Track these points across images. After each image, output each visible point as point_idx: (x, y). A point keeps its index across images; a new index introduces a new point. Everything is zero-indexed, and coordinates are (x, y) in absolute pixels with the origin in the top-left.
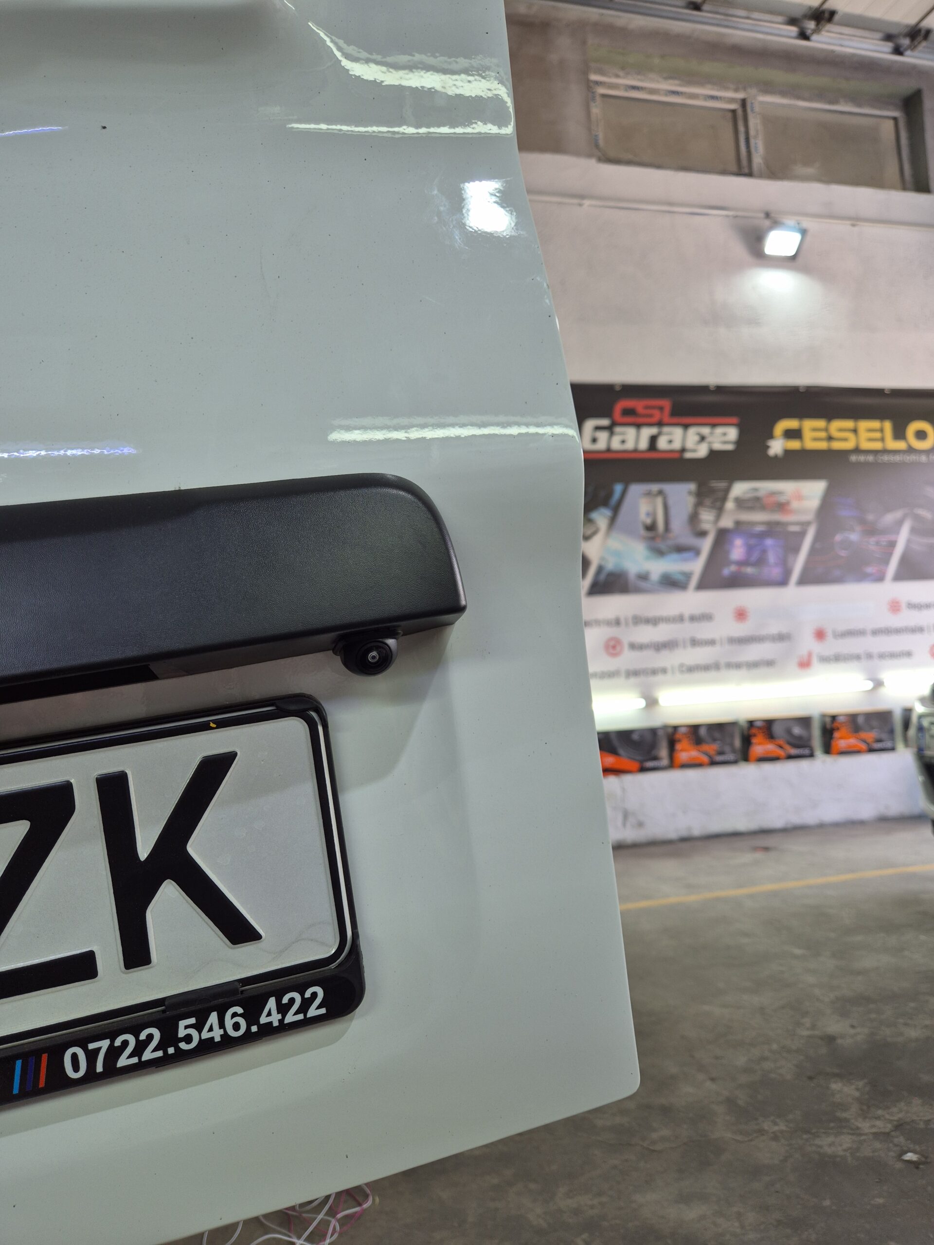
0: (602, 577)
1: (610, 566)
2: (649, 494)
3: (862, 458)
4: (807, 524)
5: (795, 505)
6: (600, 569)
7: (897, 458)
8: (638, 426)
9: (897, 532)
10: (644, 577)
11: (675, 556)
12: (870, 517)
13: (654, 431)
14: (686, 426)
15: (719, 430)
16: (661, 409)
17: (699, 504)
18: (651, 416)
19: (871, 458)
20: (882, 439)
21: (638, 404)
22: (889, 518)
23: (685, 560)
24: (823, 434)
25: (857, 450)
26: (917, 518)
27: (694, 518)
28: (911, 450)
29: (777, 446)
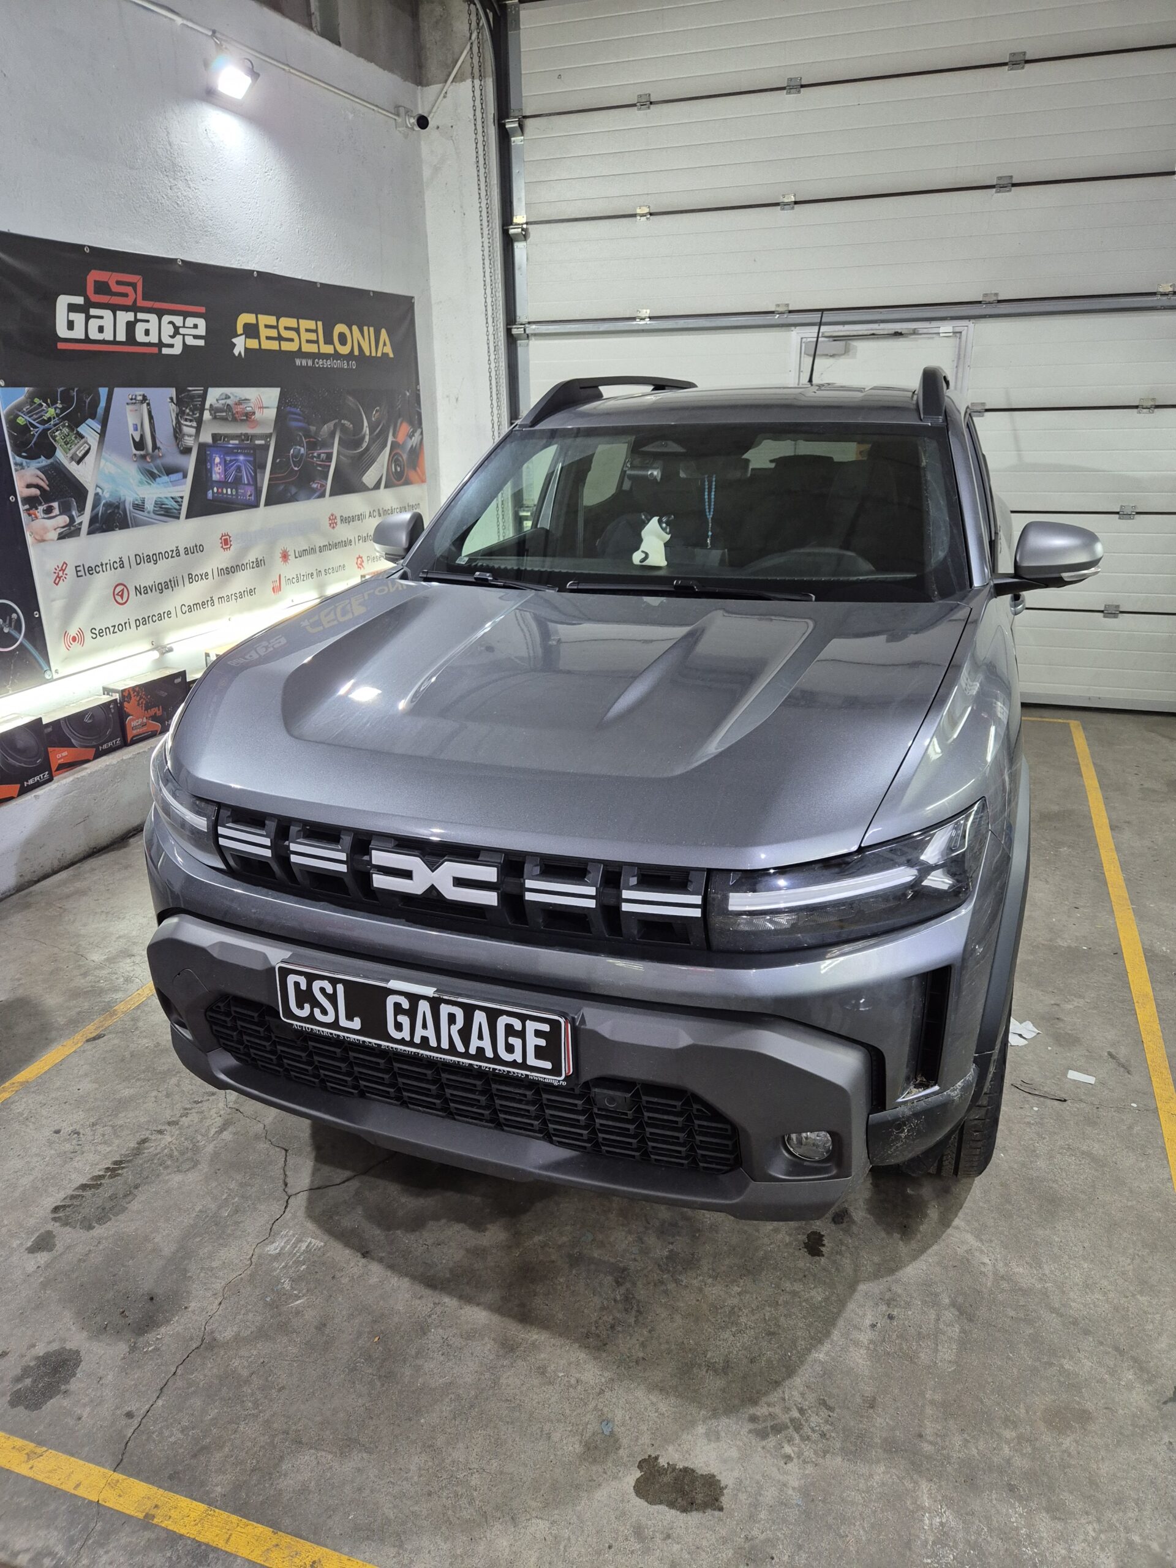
0: (101, 509)
1: (106, 496)
2: (133, 401)
3: (304, 362)
4: (270, 435)
5: (258, 415)
6: (97, 498)
7: (327, 364)
8: (114, 308)
9: (333, 444)
10: (139, 507)
11: (165, 478)
12: (313, 428)
13: (130, 316)
14: (160, 314)
15: (190, 321)
16: (134, 286)
17: (180, 414)
18: (126, 295)
19: (310, 363)
20: (317, 342)
21: (111, 278)
22: (326, 428)
23: (174, 483)
24: (273, 333)
25: (300, 353)
26: (344, 429)
27: (178, 433)
28: (337, 355)
29: (240, 345)
